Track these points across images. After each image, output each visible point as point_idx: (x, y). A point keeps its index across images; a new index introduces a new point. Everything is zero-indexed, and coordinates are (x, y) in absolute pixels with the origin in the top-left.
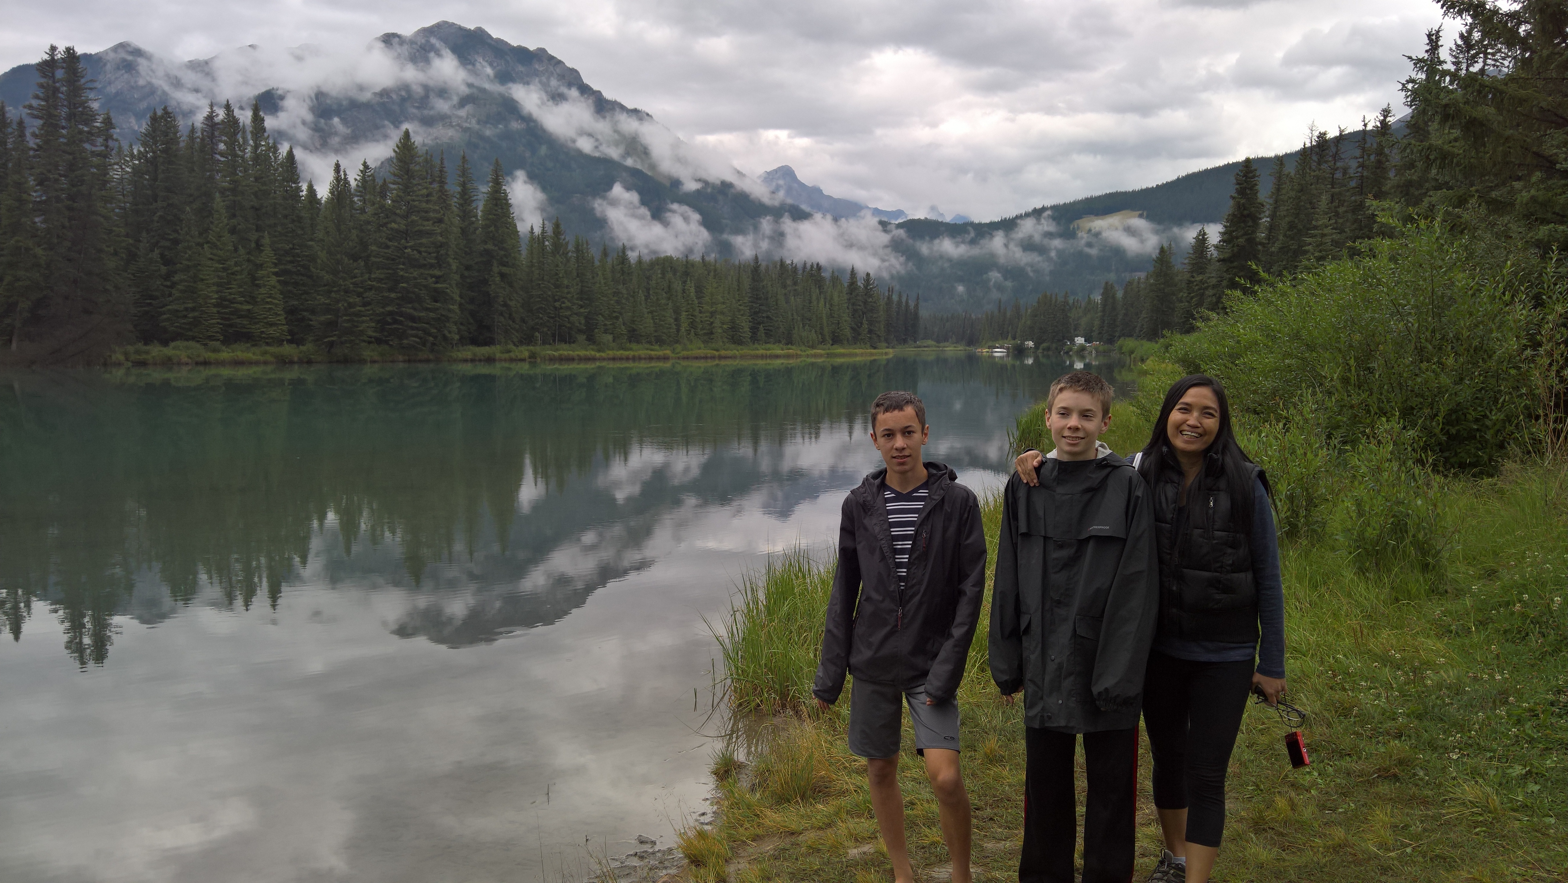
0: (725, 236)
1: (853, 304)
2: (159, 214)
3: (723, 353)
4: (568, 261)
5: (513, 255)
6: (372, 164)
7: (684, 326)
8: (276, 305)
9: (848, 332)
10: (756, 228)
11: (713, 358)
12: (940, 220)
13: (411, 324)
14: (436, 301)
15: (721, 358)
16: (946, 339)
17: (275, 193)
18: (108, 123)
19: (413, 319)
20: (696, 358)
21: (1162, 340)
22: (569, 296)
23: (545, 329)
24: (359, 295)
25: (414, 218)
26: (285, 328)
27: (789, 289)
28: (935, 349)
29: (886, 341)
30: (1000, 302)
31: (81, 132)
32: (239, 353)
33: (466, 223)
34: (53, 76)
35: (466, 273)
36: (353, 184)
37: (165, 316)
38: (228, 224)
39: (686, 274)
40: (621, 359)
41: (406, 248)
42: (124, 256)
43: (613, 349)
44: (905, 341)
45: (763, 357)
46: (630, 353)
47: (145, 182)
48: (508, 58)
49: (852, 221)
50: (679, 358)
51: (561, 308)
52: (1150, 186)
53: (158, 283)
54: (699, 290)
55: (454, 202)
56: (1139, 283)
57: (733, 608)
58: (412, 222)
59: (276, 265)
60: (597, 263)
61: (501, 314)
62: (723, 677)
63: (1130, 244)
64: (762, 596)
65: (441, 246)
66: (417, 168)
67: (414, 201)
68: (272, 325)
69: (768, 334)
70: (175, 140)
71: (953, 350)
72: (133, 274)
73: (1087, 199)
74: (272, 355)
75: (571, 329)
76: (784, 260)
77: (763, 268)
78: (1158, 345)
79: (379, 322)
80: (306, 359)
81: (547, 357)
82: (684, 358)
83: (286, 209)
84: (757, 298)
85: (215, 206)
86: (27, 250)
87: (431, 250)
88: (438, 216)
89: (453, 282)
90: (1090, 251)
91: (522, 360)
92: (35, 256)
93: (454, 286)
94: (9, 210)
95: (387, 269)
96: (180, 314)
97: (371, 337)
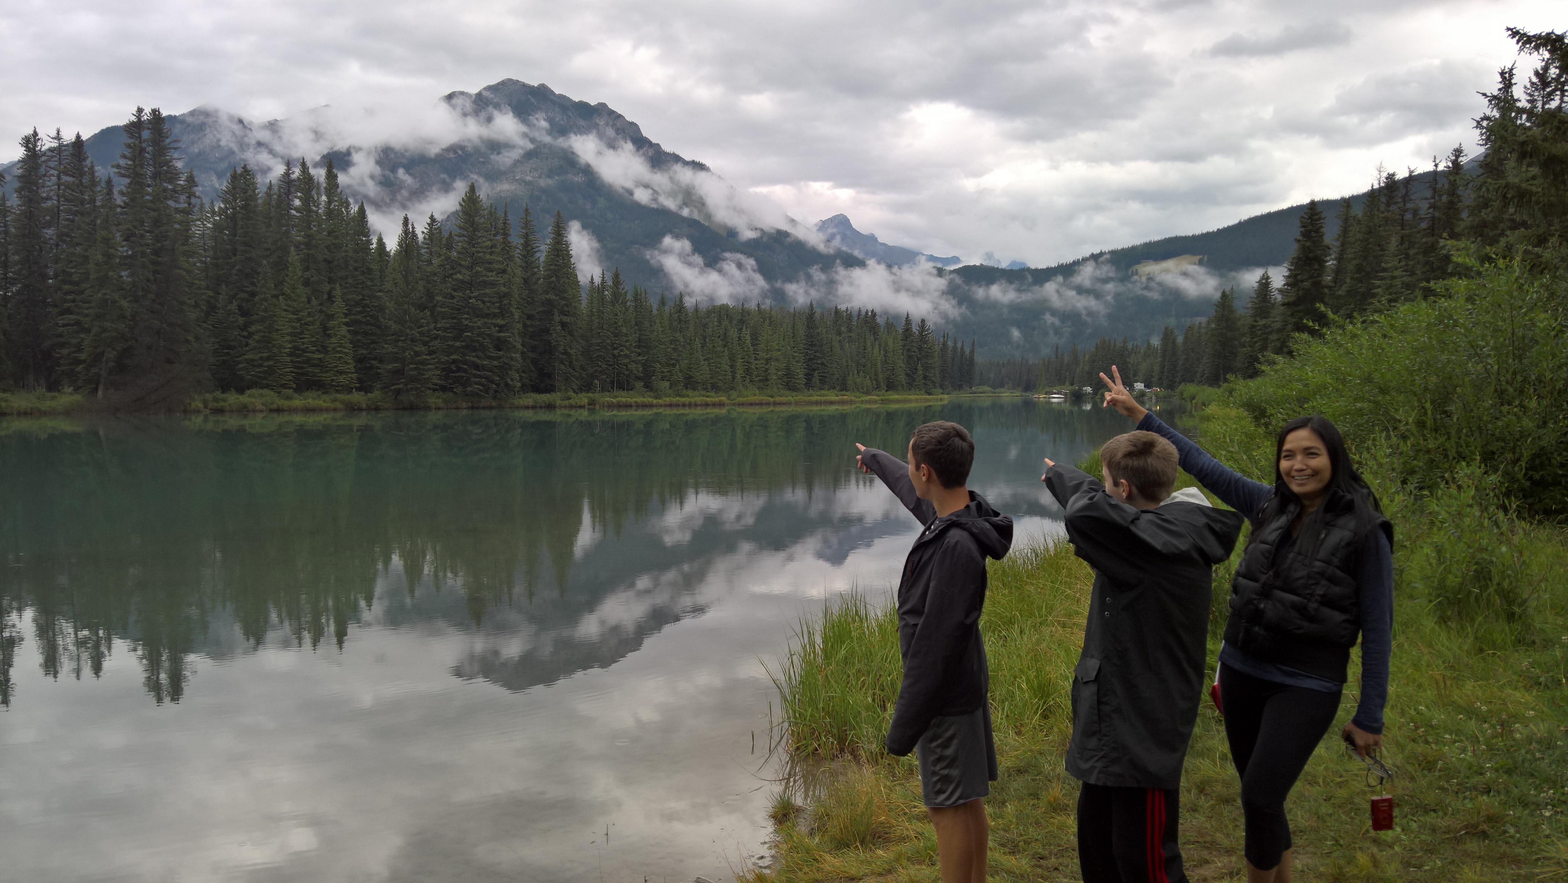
0: (778, 284)
1: (908, 350)
2: (237, 267)
3: (778, 399)
4: (627, 310)
5: (573, 304)
6: (438, 218)
7: (740, 373)
8: (346, 354)
9: (902, 378)
10: (809, 277)
11: (768, 404)
12: (996, 266)
13: (474, 372)
14: (499, 350)
15: (775, 404)
16: (1002, 385)
17: (347, 246)
18: (191, 180)
19: (477, 367)
20: (751, 404)
21: (1225, 385)
22: (627, 344)
23: (604, 377)
24: (425, 344)
25: (478, 269)
26: (354, 376)
27: (843, 335)
28: (991, 395)
29: (941, 386)
30: (1057, 348)
31: (165, 190)
33: (529, 274)
34: (140, 137)
35: (528, 323)
36: (421, 237)
37: (242, 365)
38: (302, 277)
39: (742, 321)
40: (677, 405)
41: (470, 298)
42: (205, 308)
43: (670, 396)
44: (960, 387)
45: (817, 403)
46: (686, 400)
47: (225, 237)
48: (570, 114)
49: (906, 268)
50: (734, 404)
51: (620, 356)
52: (1211, 230)
53: (236, 333)
54: (755, 338)
55: (517, 253)
56: (1200, 327)
57: (790, 651)
58: (477, 272)
59: (346, 315)
60: (655, 312)
61: (562, 362)
62: (780, 720)
63: (1189, 287)
64: (818, 640)
65: (504, 296)
66: (482, 220)
67: (478, 252)
68: (341, 373)
69: (823, 381)
70: (254, 197)
71: (1009, 396)
72: (212, 325)
73: (1145, 244)
74: (342, 402)
75: (628, 376)
76: (839, 307)
77: (817, 316)
78: (1221, 390)
79: (444, 369)
80: (373, 407)
81: (606, 404)
82: (739, 404)
83: (356, 261)
84: (811, 345)
85: (290, 259)
86: (114, 302)
87: (494, 300)
88: (501, 267)
89: (516, 331)
90: (1149, 294)
91: (581, 407)
92: (121, 308)
93: (516, 334)
94: (97, 264)
95: (453, 319)
96: (255, 363)
97: (436, 385)
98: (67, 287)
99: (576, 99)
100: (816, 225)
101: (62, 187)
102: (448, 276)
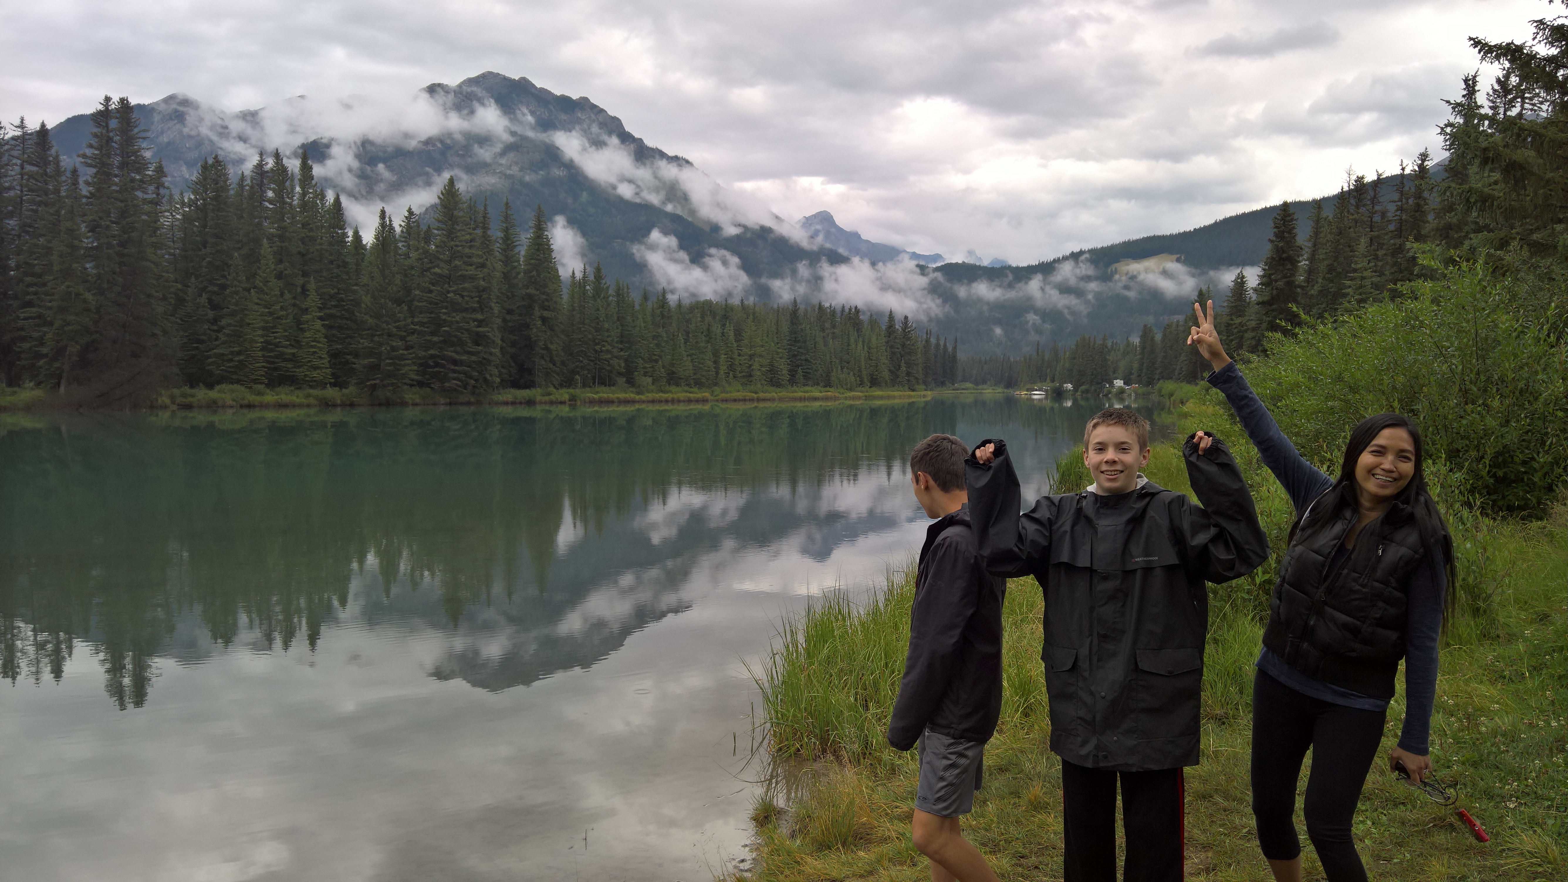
0: (763, 280)
1: (892, 347)
2: (207, 260)
3: (761, 395)
4: (609, 305)
5: (554, 299)
6: (416, 210)
7: (723, 369)
8: (321, 349)
9: (886, 374)
10: (794, 272)
11: (752, 400)
12: (978, 264)
13: (453, 367)
14: (478, 345)
15: (759, 400)
16: (984, 382)
17: (321, 239)
18: (160, 171)
19: (455, 362)
20: (735, 400)
22: (609, 339)
23: (586, 372)
24: (402, 338)
25: (457, 262)
26: (329, 371)
27: (827, 331)
28: (973, 391)
29: (925, 383)
30: (1038, 344)
31: (133, 180)
32: (283, 397)
33: (508, 268)
34: (107, 126)
35: (508, 317)
36: (398, 229)
37: (211, 360)
38: (275, 270)
39: (725, 317)
40: (660, 401)
41: (448, 292)
42: (173, 301)
43: (652, 392)
44: (943, 384)
45: (801, 399)
46: (669, 396)
47: (195, 229)
48: (552, 108)
49: (890, 265)
50: (717, 400)
51: (601, 351)
52: (1188, 230)
53: (206, 327)
54: (738, 333)
55: (497, 247)
56: (1177, 326)
57: (772, 651)
58: (456, 266)
59: (320, 309)
60: (637, 307)
61: (543, 358)
62: (763, 721)
63: (1167, 286)
64: (801, 639)
65: (483, 291)
66: (461, 214)
69: (807, 376)
70: (225, 188)
71: (991, 393)
72: (181, 319)
73: (1124, 243)
74: (316, 397)
75: (610, 371)
76: (823, 304)
77: (801, 312)
78: (1198, 387)
79: (421, 365)
80: (348, 402)
81: (587, 400)
82: (722, 401)
83: (331, 254)
84: (795, 341)
85: (262, 252)
86: (78, 295)
87: (473, 294)
88: (481, 261)
89: (495, 326)
90: (1127, 293)
91: (562, 403)
92: (85, 301)
93: (496, 329)
94: (61, 256)
95: (431, 313)
96: (226, 358)
97: (413, 380)
98: (28, 279)
99: (558, 92)
100: (799, 221)
101: (26, 177)
102: (428, 269)
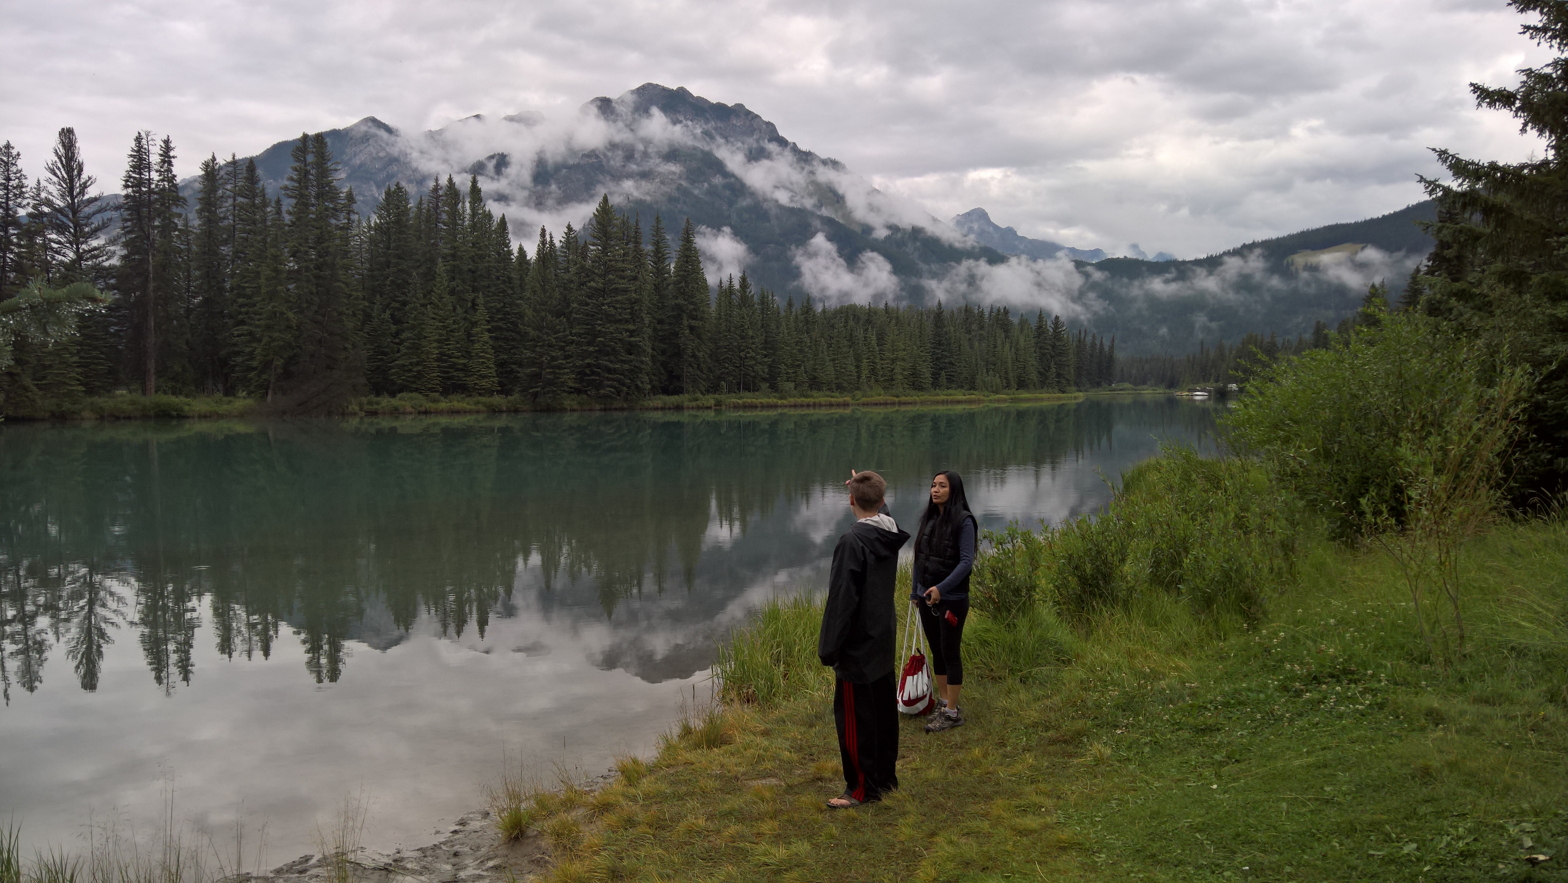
0: (914, 280)
1: (1041, 348)
2: (391, 278)
3: (903, 399)
4: (753, 312)
5: (702, 308)
6: (577, 227)
7: (865, 373)
8: (488, 359)
9: (1034, 376)
11: (893, 404)
12: (1140, 258)
13: (607, 375)
14: (630, 354)
15: (900, 403)
16: (1144, 382)
17: (489, 256)
18: (350, 197)
19: (609, 371)
20: (876, 404)
22: (753, 346)
23: (731, 378)
24: (562, 348)
25: (611, 276)
26: (496, 380)
27: (973, 333)
28: (1131, 392)
29: (1077, 384)
30: (1203, 344)
31: (327, 209)
32: (455, 403)
33: (659, 280)
34: (305, 160)
35: (659, 327)
36: (557, 245)
37: (393, 371)
38: (448, 286)
39: (869, 321)
40: (802, 406)
41: (603, 305)
42: (361, 317)
43: (795, 397)
44: (1099, 384)
45: (943, 402)
46: (811, 400)
47: (380, 250)
48: (708, 116)
50: (858, 405)
51: (746, 358)
52: (1375, 217)
53: (389, 340)
54: (881, 338)
55: (649, 260)
58: (610, 280)
59: (489, 322)
60: (783, 314)
61: (691, 366)
63: (1350, 277)
65: (635, 302)
66: (615, 230)
68: (484, 377)
69: (950, 380)
70: (406, 211)
71: (1150, 393)
72: (368, 333)
73: (1304, 232)
74: (484, 404)
75: (755, 377)
76: (970, 305)
77: (944, 315)
79: (579, 373)
80: (513, 409)
81: (732, 405)
82: (864, 405)
83: (498, 271)
84: (939, 345)
85: (437, 270)
86: (282, 314)
87: (626, 306)
88: (633, 274)
89: (646, 336)
91: (708, 408)
92: (288, 320)
93: (646, 338)
94: (267, 279)
95: (587, 325)
96: (406, 368)
97: (571, 388)
98: (241, 300)
100: (952, 220)
101: (237, 208)
102: (583, 284)
